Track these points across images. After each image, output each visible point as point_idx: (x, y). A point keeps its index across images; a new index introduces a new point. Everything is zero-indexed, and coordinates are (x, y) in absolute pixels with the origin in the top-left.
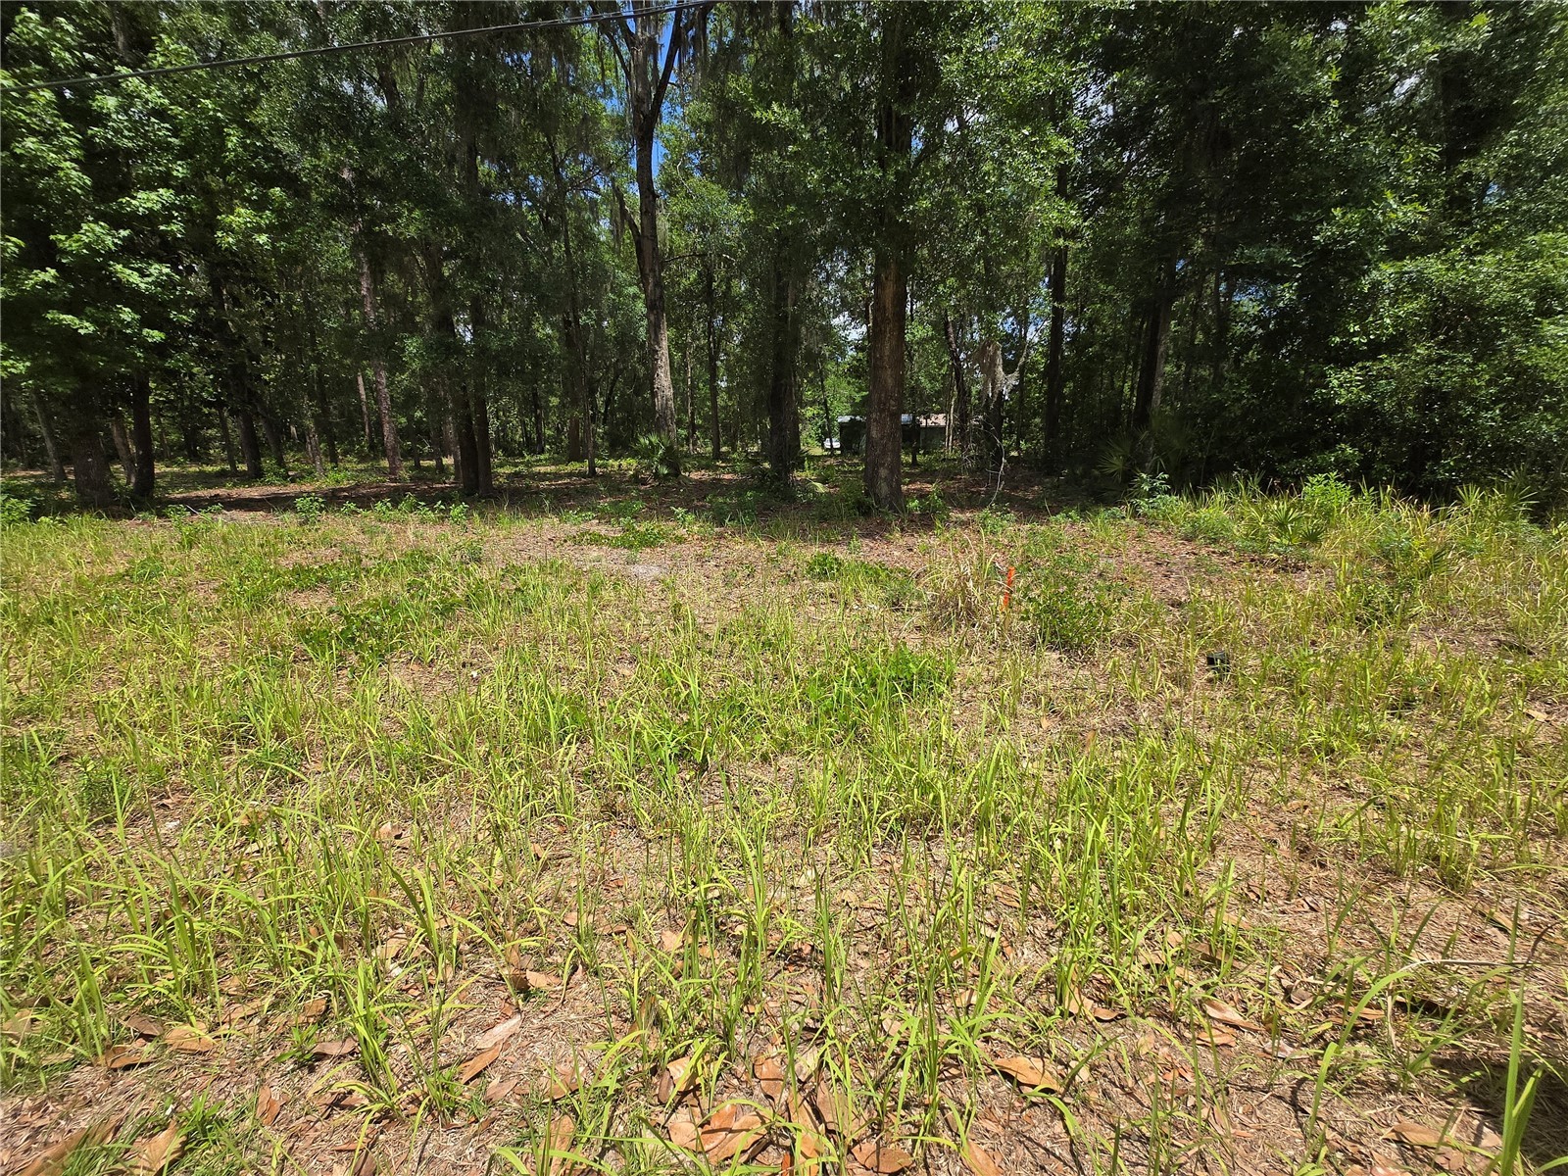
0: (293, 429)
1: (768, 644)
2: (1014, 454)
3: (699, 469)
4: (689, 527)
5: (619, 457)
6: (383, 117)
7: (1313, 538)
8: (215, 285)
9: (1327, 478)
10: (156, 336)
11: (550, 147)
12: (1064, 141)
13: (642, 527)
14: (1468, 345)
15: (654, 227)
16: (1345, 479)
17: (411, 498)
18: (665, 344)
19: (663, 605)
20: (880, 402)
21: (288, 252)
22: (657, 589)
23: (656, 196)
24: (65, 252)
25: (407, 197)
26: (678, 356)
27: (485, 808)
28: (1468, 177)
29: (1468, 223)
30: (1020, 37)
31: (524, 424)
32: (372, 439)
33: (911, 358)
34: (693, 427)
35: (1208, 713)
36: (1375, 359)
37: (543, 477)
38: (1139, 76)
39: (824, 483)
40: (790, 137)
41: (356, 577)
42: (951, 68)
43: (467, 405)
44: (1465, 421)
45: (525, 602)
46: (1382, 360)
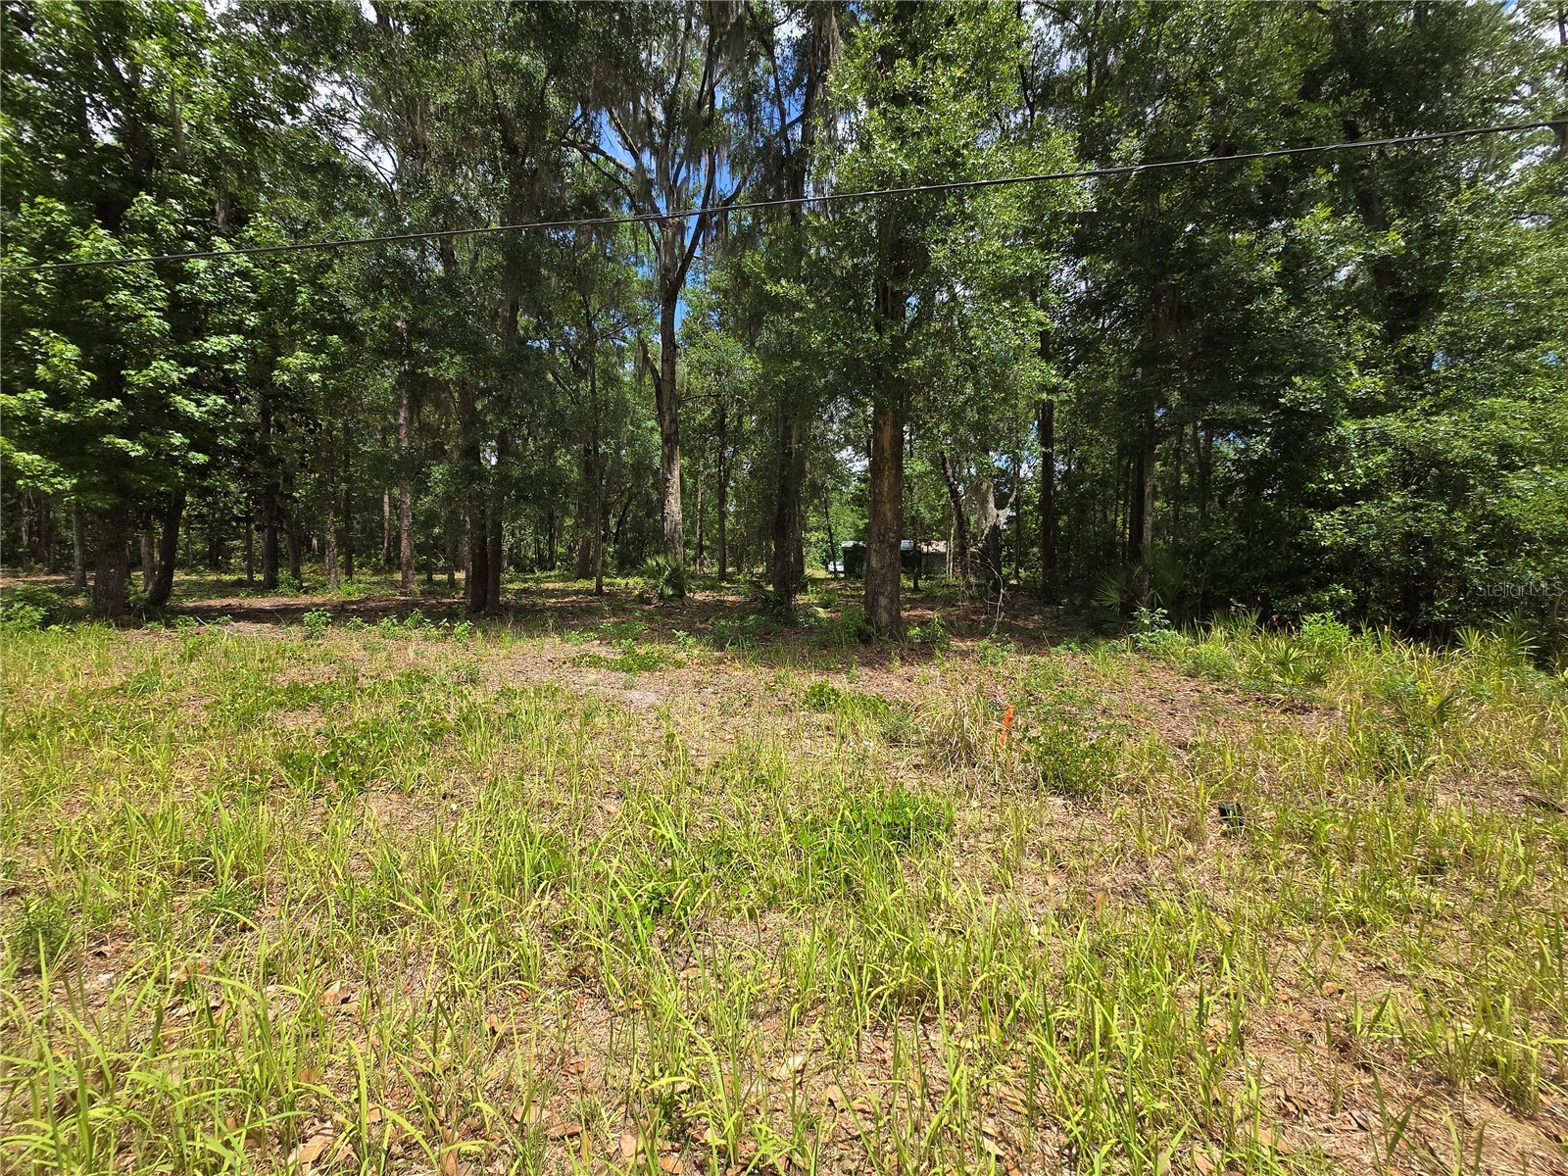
0: (315, 541)
1: (761, 780)
2: (1014, 582)
3: (705, 588)
4: (690, 650)
5: (627, 576)
6: (439, 280)
7: (1316, 679)
8: (265, 414)
9: (1323, 617)
10: (201, 458)
11: (585, 305)
12: (1041, 313)
13: (642, 650)
14: (1439, 495)
15: (673, 372)
16: (1342, 619)
17: (418, 614)
18: (677, 473)
19: (657, 734)
20: (879, 533)
21: (336, 389)
22: (652, 716)
23: (676, 347)
24: (131, 385)
25: (451, 345)
26: (690, 482)
27: (444, 966)
28: (1412, 349)
29: (1420, 387)
30: (998, 232)
31: (537, 541)
32: (389, 552)
33: (911, 490)
34: (701, 548)
35: (1225, 873)
36: (1353, 505)
37: (550, 593)
38: (1107, 261)
39: (825, 607)
40: (797, 305)
41: (350, 697)
42: (939, 255)
43: (484, 527)
44: (1450, 565)
45: (516, 728)
46: (1359, 506)
